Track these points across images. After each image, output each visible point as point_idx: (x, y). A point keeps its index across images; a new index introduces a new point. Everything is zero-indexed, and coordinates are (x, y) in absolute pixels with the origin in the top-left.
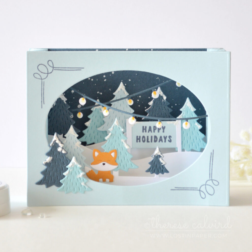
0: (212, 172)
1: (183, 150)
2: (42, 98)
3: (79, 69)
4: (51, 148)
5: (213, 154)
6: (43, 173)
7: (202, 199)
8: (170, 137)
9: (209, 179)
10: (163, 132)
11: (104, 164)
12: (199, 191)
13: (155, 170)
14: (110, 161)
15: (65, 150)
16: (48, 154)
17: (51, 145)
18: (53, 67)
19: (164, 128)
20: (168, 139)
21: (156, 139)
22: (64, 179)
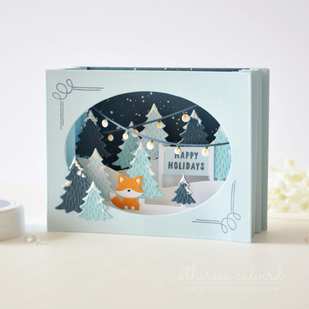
0: (233, 204)
1: (216, 179)
2: (61, 119)
3: (98, 89)
4: (70, 171)
5: (235, 184)
6: (63, 197)
7: (224, 233)
8: (202, 164)
9: (231, 212)
10: (196, 158)
11: (129, 191)
12: (221, 225)
13: (181, 199)
14: (135, 187)
15: (85, 174)
16: (68, 178)
17: (70, 168)
18: (72, 87)
19: (197, 154)
20: (200, 166)
21: (188, 166)
22: (83, 204)
